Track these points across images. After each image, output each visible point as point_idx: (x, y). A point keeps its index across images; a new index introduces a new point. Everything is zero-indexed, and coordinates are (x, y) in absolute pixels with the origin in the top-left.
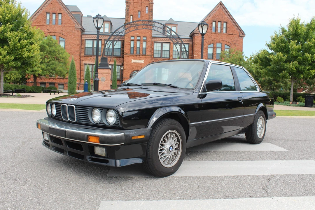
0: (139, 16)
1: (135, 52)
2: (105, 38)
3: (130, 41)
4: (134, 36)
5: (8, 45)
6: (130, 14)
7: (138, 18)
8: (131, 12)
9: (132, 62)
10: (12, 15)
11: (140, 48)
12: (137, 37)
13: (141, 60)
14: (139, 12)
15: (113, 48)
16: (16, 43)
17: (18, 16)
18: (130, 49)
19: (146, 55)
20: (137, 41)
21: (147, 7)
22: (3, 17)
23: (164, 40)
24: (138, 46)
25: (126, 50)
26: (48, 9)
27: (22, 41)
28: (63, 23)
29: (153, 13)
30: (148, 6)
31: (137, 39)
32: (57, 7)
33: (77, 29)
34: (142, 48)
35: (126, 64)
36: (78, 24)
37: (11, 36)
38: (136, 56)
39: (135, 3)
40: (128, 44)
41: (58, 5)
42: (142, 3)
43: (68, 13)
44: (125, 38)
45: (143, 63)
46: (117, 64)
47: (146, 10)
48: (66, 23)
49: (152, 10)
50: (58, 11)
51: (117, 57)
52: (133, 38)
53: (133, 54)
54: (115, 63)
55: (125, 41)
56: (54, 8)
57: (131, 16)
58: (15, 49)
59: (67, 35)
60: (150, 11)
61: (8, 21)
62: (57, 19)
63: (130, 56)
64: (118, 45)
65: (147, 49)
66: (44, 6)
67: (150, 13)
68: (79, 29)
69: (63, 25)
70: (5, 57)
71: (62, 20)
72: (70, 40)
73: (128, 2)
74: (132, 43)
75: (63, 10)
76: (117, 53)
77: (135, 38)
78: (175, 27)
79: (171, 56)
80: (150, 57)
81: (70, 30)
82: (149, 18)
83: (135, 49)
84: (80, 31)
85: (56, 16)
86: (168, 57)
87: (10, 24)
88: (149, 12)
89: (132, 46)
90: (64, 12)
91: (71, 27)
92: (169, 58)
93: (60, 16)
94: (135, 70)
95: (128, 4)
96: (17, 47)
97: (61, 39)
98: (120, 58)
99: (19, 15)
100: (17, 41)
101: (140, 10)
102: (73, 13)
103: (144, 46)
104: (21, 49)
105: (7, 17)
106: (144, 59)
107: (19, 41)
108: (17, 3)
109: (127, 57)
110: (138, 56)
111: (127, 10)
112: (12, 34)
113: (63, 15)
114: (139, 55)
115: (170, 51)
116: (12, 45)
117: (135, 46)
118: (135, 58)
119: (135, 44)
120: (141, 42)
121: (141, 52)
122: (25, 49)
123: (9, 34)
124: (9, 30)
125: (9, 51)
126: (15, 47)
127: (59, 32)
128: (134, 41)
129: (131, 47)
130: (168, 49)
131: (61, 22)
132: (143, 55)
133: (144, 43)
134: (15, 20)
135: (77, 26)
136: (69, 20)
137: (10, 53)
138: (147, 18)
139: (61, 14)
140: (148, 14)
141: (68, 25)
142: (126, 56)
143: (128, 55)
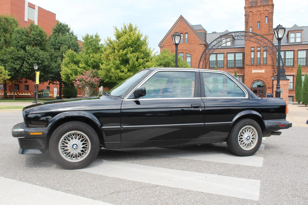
0: (259, 27)
1: (256, 62)
2: (227, 51)
3: (250, 52)
4: (254, 47)
5: (129, 64)
6: (249, 26)
7: (257, 29)
8: (250, 24)
9: (253, 72)
10: (132, 40)
11: (260, 58)
12: (257, 47)
13: (262, 69)
14: (259, 23)
15: (235, 60)
16: (135, 62)
17: (137, 41)
18: (250, 60)
19: (267, 64)
20: (257, 51)
21: (266, 17)
22: (126, 43)
23: (287, 48)
24: (259, 56)
25: (247, 61)
26: (177, 30)
27: (139, 60)
28: (189, 41)
29: (273, 22)
30: (268, 16)
31: (257, 50)
32: (184, 28)
33: (201, 45)
34: (262, 58)
35: (247, 75)
36: (202, 41)
37: (131, 57)
38: (256, 66)
39: (254, 15)
40: (248, 55)
41: (184, 26)
42: (261, 14)
43: (193, 32)
44: (245, 49)
45: (264, 72)
46: (237, 75)
47: (266, 20)
48: (191, 41)
49: (272, 19)
50: (185, 31)
51: (239, 68)
52: (253, 49)
53: (254, 64)
54: (236, 74)
55: (245, 53)
56: (181, 29)
57: (251, 28)
58: (134, 67)
59: (193, 51)
60: (270, 20)
61: (129, 46)
62: (184, 38)
63: (251, 66)
64: (239, 57)
65: (268, 59)
66: (173, 29)
67: (270, 23)
68: (203, 45)
69: (189, 43)
70: (126, 74)
71: (188, 38)
72: (196, 55)
73: (246, 15)
74: (252, 54)
75: (189, 29)
76: (239, 64)
77: (256, 49)
78: (300, 33)
79: (295, 64)
80: (271, 66)
81: (195, 47)
82: (269, 27)
83: (256, 60)
84: (203, 47)
85: (183, 35)
86: (292, 65)
87: (131, 48)
88: (268, 22)
89: (252, 56)
90: (190, 32)
91: (196, 44)
92: (294, 66)
93: (187, 35)
94: (256, 80)
95: (247, 17)
96: (135, 65)
97: (188, 55)
98: (242, 69)
99: (138, 39)
100: (136, 60)
101: (259, 21)
102: (197, 32)
103: (265, 56)
104: (138, 66)
105: (129, 42)
106: (264, 69)
107: (137, 60)
108: (138, 30)
109: (248, 68)
110: (258, 66)
111: (247, 23)
112: (132, 55)
113: (189, 34)
114: (260, 65)
115: (294, 59)
116: (132, 63)
117: (255, 56)
118: (256, 68)
119: (255, 54)
120: (262, 52)
121: (262, 62)
122: (141, 66)
123: (129, 55)
124: (129, 52)
125: (130, 69)
126: (134, 65)
127: (186, 49)
128: (254, 51)
129: (251, 58)
130: (292, 57)
131: (187, 40)
132: (264, 65)
133: (265, 53)
134: (135, 44)
135: (201, 43)
136: (194, 38)
137: (131, 71)
138: (266, 28)
139: (187, 33)
140: (268, 24)
141: (193, 42)
142: (246, 67)
143: (248, 66)
